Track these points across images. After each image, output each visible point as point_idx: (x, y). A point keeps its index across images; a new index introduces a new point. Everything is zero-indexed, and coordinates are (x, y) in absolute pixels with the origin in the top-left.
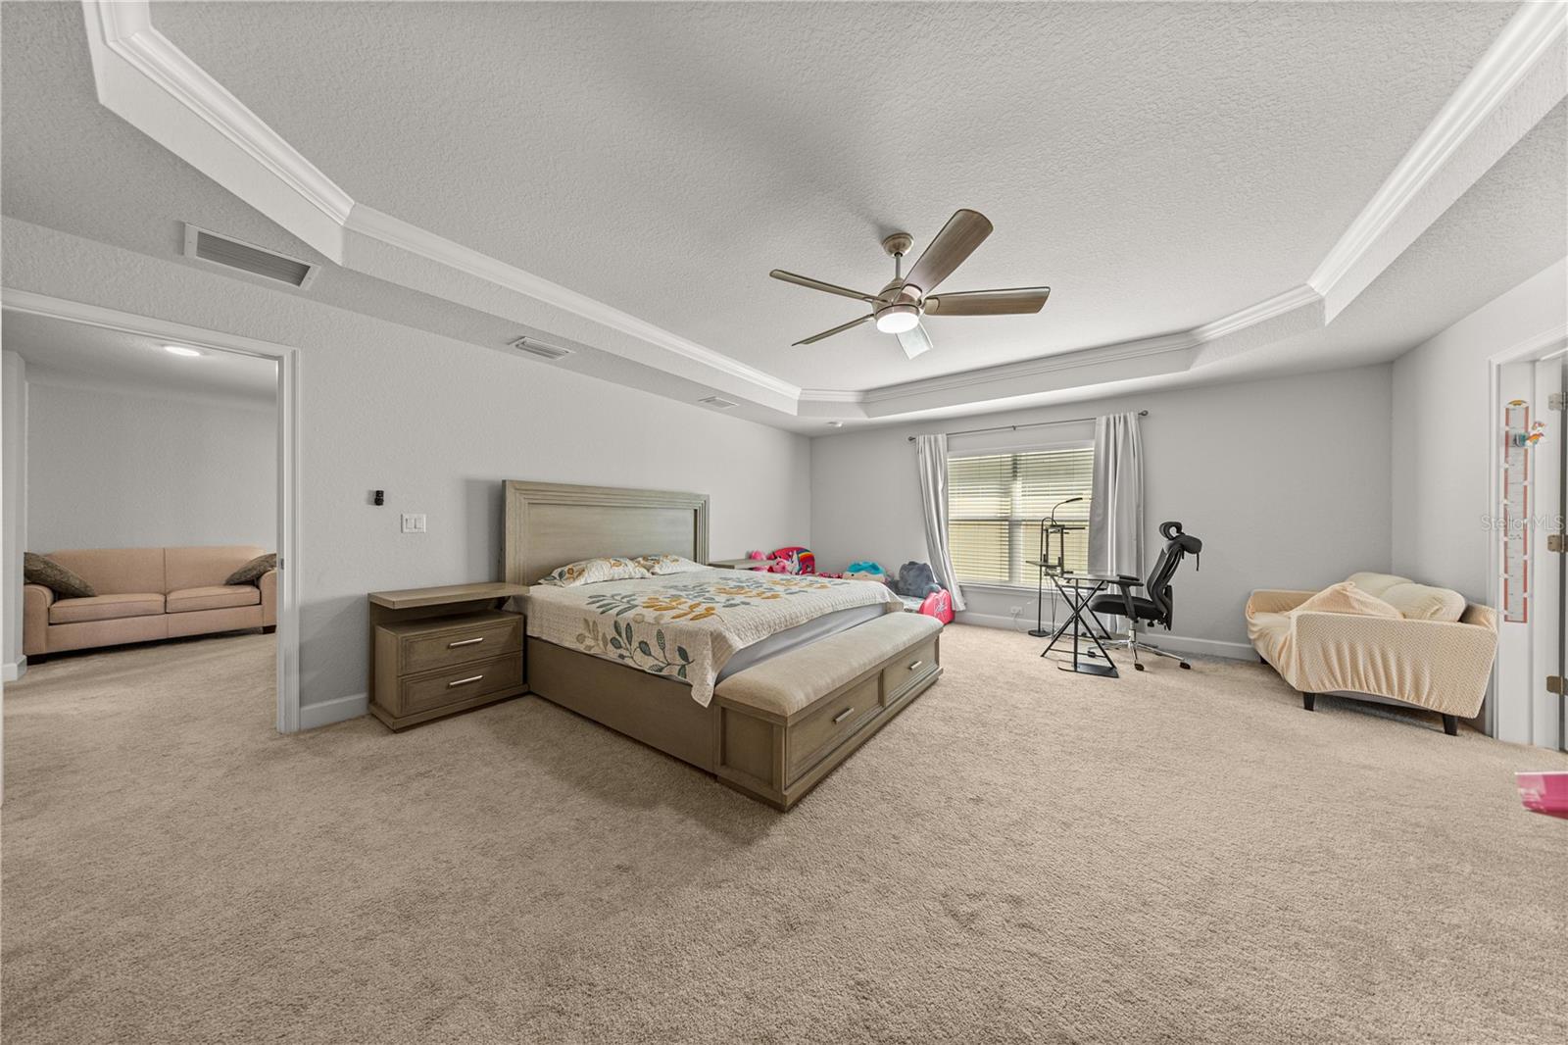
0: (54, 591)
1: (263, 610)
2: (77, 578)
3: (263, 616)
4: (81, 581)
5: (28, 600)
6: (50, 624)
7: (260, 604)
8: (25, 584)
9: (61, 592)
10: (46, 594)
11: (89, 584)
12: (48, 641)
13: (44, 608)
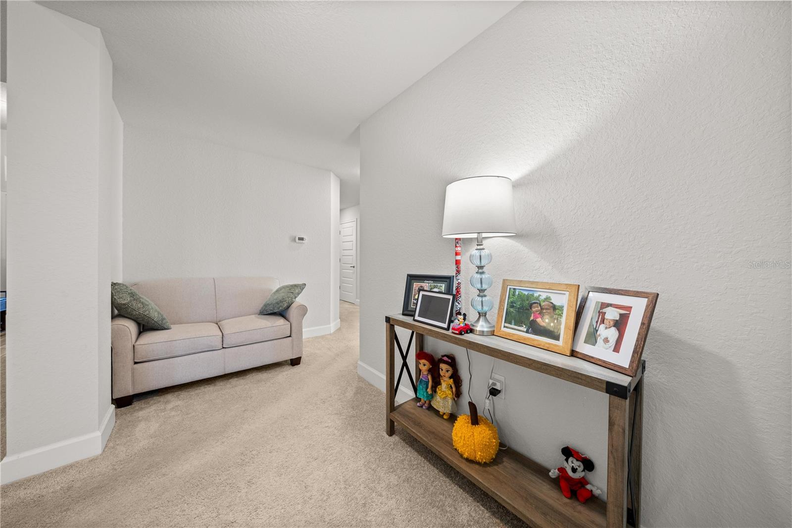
0: (139, 324)
1: (292, 341)
2: (156, 311)
3: (293, 347)
4: (159, 313)
5: (116, 336)
6: (136, 363)
7: (290, 336)
8: (113, 317)
9: (145, 326)
10: (131, 327)
11: (165, 316)
12: (133, 383)
13: (130, 346)
